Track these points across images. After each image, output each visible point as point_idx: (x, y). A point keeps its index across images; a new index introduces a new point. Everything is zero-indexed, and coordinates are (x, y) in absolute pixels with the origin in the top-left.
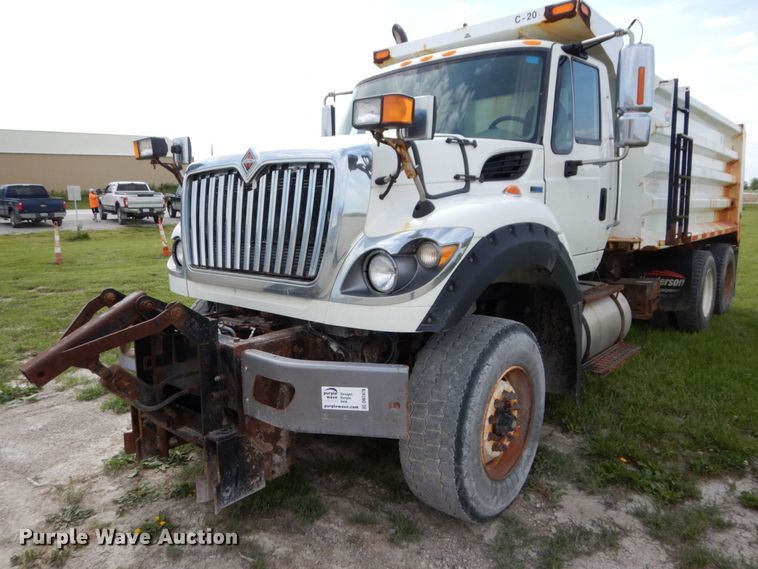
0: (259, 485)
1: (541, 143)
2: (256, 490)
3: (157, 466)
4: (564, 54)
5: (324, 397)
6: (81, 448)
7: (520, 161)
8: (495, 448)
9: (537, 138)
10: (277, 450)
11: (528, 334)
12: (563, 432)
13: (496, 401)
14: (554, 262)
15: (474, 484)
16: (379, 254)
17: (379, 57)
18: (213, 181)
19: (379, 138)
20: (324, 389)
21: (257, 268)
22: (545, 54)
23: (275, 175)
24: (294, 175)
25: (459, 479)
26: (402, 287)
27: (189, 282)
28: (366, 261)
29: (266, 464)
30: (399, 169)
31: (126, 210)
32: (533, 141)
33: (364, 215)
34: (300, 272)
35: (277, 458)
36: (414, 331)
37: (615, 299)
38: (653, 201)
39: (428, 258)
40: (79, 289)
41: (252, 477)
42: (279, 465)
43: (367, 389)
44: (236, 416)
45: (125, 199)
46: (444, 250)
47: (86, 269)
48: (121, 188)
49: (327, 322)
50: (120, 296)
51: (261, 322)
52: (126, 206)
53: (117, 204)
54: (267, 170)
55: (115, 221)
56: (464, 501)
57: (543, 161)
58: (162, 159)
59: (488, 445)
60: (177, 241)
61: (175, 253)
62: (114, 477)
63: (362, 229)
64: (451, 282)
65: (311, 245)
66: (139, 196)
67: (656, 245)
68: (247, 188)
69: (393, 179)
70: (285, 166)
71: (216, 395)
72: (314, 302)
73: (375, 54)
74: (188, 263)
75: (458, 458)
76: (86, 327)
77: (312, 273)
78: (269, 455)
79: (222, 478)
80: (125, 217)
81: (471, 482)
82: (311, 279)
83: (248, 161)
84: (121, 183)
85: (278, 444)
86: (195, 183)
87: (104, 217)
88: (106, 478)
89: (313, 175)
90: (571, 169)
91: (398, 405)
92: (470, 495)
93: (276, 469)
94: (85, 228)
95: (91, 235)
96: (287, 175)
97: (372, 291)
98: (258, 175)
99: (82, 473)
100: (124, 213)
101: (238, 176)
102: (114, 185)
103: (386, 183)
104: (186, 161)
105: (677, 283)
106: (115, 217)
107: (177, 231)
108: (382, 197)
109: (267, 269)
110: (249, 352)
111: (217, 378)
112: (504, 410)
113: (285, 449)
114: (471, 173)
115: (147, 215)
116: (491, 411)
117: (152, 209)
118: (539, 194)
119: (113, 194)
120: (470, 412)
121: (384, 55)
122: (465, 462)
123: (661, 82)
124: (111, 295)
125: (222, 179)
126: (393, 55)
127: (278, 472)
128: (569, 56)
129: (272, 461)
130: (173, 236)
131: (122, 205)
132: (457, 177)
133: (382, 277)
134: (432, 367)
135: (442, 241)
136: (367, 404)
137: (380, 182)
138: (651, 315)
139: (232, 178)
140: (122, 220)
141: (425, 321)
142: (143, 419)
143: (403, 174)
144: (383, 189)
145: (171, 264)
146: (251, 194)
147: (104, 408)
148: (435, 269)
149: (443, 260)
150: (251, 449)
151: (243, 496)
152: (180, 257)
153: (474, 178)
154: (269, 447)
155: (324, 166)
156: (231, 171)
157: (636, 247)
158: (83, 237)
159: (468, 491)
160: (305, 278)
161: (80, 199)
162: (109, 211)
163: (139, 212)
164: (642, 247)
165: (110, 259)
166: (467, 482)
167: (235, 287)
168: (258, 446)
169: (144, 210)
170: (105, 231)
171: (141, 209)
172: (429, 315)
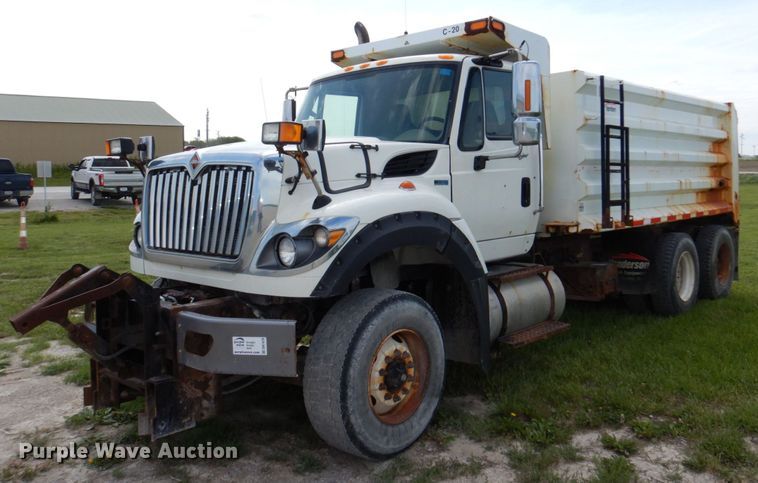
0: (190, 424)
1: (448, 143)
2: (187, 428)
3: (112, 423)
4: (474, 65)
5: (234, 345)
6: (46, 409)
7: (426, 159)
8: (387, 397)
9: (444, 139)
10: (206, 396)
11: (420, 303)
12: (483, 400)
13: (387, 358)
14: (445, 243)
15: (360, 421)
16: (284, 237)
17: (336, 56)
18: (168, 175)
19: (281, 150)
20: (234, 338)
21: (205, 250)
22: (456, 67)
23: (214, 173)
24: (227, 175)
25: (345, 415)
26: (300, 262)
27: (146, 262)
28: (277, 241)
29: (196, 408)
30: (300, 172)
31: (102, 189)
32: (440, 142)
33: (276, 206)
34: (228, 252)
35: (205, 403)
36: (308, 296)
37: (545, 279)
38: (586, 187)
39: (321, 240)
40: (45, 276)
41: (185, 416)
42: (207, 409)
43: (265, 339)
44: (171, 365)
45: (100, 177)
46: (332, 234)
47: (52, 255)
48: (97, 163)
49: (247, 291)
50: (85, 270)
51: (202, 294)
52: (101, 185)
53: (92, 181)
54: (208, 169)
55: (89, 200)
56: (352, 435)
57: (450, 158)
58: (128, 156)
59: (380, 395)
60: (138, 226)
61: (136, 237)
62: (74, 429)
63: (275, 217)
64: (338, 258)
65: (237, 230)
66: (116, 173)
67: (592, 228)
68: (194, 183)
69: (297, 179)
70: (222, 167)
71: (156, 347)
72: (238, 275)
73: (333, 53)
74: (146, 246)
75: (344, 397)
76: (59, 291)
77: (236, 253)
78: (199, 400)
79: (158, 414)
80: (99, 197)
81: (356, 419)
82: (236, 257)
83: (194, 162)
84: (96, 157)
85: (207, 391)
86: (154, 178)
87: (75, 196)
88: (66, 430)
89: (240, 174)
90: (480, 163)
91: (288, 350)
92: (357, 430)
93: (205, 412)
94: (54, 209)
95: (60, 217)
96: (223, 173)
97: (281, 265)
98: (202, 173)
99: (46, 427)
100: (99, 192)
101: (187, 173)
102: (89, 160)
103: (293, 182)
104: (150, 157)
105: (642, 265)
106: (88, 196)
107: (138, 218)
108: (291, 193)
109: (213, 251)
110: (182, 313)
111: (157, 333)
112: (395, 366)
113: (213, 397)
114: (373, 171)
115: (125, 194)
116: (380, 364)
117: (130, 188)
118: (444, 186)
119: (88, 171)
120: (354, 361)
121: (340, 55)
122: (350, 402)
123: (588, 79)
124: (79, 269)
125: (175, 175)
126: (347, 55)
127: (207, 415)
128: (480, 67)
129: (201, 405)
130: (135, 222)
131: (97, 182)
132: (358, 176)
133: (288, 255)
134: (330, 327)
135: (330, 228)
136: (266, 350)
137: (288, 181)
138: (604, 296)
139: (182, 174)
140: (96, 200)
141: (317, 289)
142: (100, 374)
143: (303, 176)
144: (291, 187)
145: (132, 247)
146: (196, 188)
147: (67, 381)
148: (325, 248)
149: (331, 242)
150: (183, 393)
151: (176, 431)
152: (140, 239)
153: (375, 176)
154: (199, 394)
155: (248, 169)
156: (182, 168)
157: (573, 230)
158: (50, 219)
159: (355, 427)
160: (233, 256)
161: (50, 176)
162: (82, 190)
163: (116, 191)
164: (580, 230)
165: (79, 244)
166: (353, 419)
167: (181, 265)
168: (190, 391)
169: (121, 189)
170: (76, 213)
171: (118, 188)
172: (320, 284)
